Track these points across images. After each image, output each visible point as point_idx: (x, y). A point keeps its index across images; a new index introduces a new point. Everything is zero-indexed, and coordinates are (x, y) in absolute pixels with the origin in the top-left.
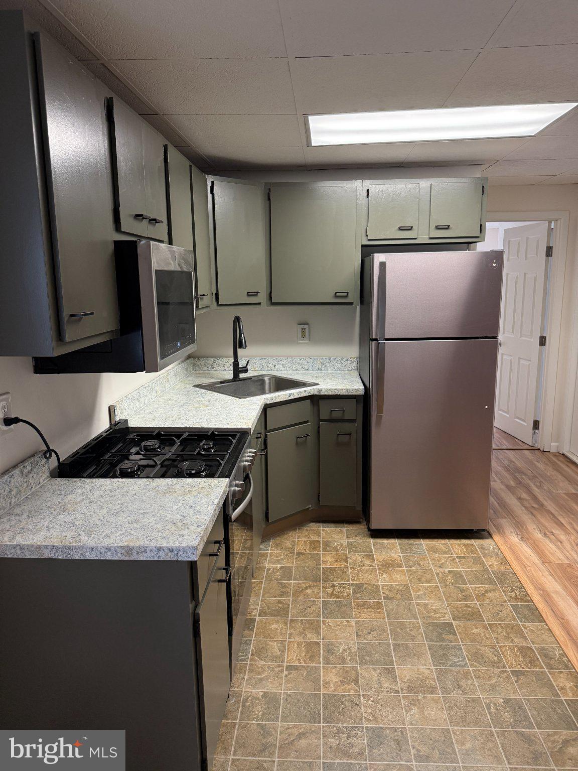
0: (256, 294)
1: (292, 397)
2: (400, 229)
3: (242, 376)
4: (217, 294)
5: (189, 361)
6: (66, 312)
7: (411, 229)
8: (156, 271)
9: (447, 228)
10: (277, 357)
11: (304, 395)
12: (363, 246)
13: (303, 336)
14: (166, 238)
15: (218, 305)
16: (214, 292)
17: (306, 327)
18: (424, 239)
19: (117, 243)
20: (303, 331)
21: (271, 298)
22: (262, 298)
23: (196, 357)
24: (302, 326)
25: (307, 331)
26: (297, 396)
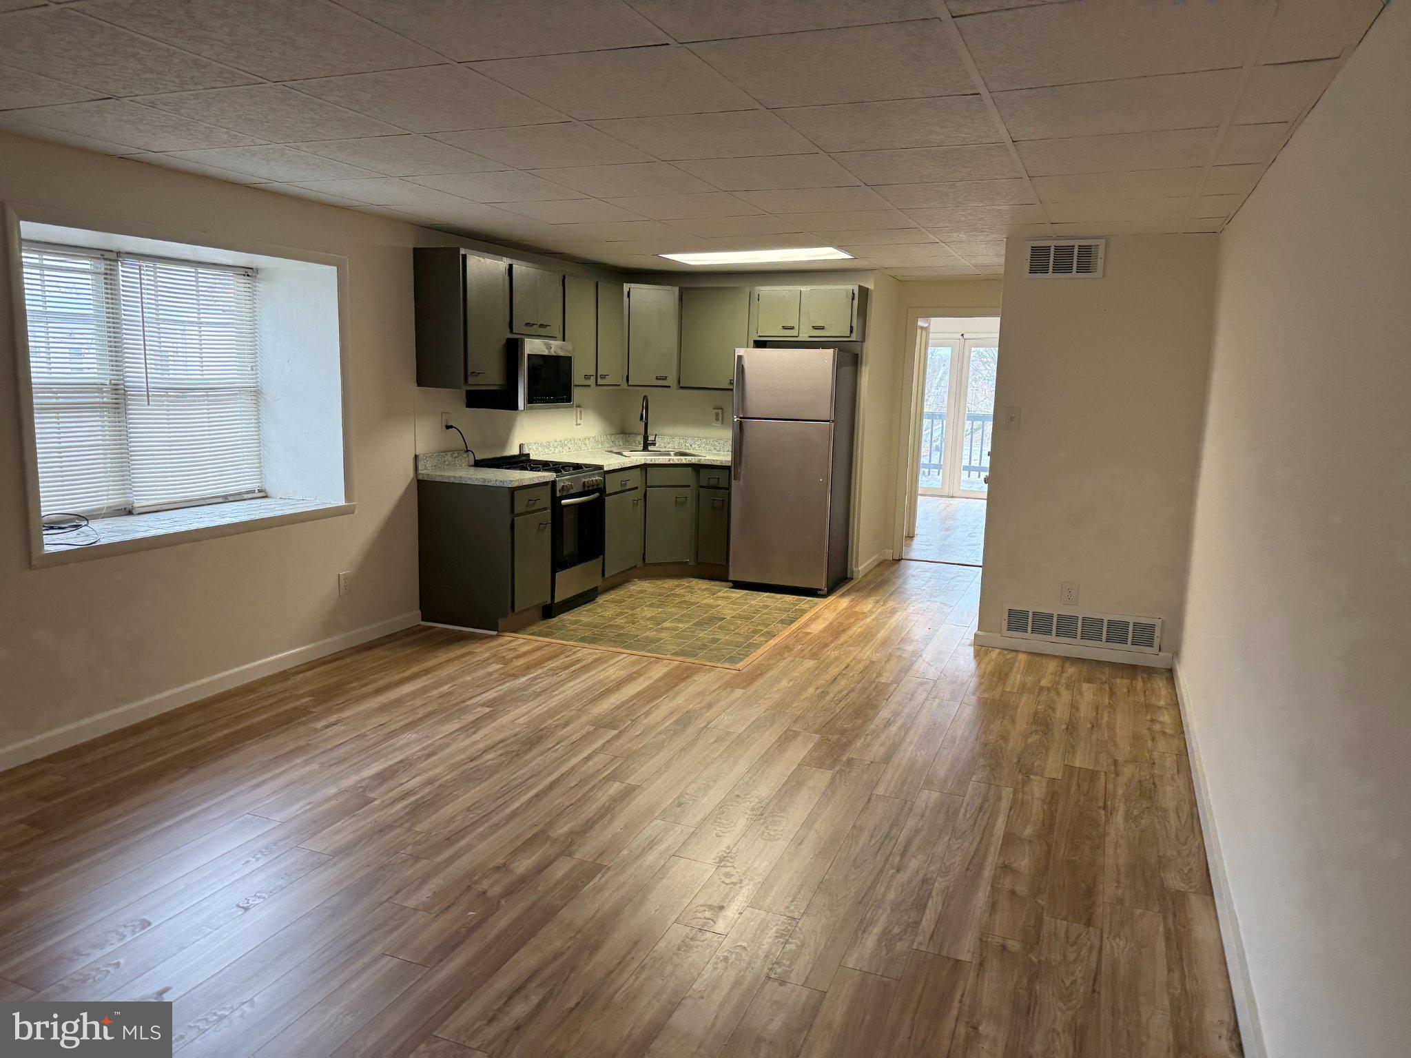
0: (665, 378)
1: (671, 462)
2: (784, 328)
3: (650, 448)
4: (628, 377)
5: (621, 435)
6: (470, 371)
7: (792, 328)
8: (529, 355)
9: (822, 328)
10: (693, 438)
11: (684, 462)
12: (754, 341)
13: (717, 419)
14: (560, 335)
15: (628, 385)
16: (627, 374)
17: (720, 411)
18: (804, 337)
19: (509, 340)
20: (717, 414)
21: (679, 382)
22: (672, 381)
23: (627, 434)
24: (716, 411)
25: (720, 415)
26: (677, 462)
